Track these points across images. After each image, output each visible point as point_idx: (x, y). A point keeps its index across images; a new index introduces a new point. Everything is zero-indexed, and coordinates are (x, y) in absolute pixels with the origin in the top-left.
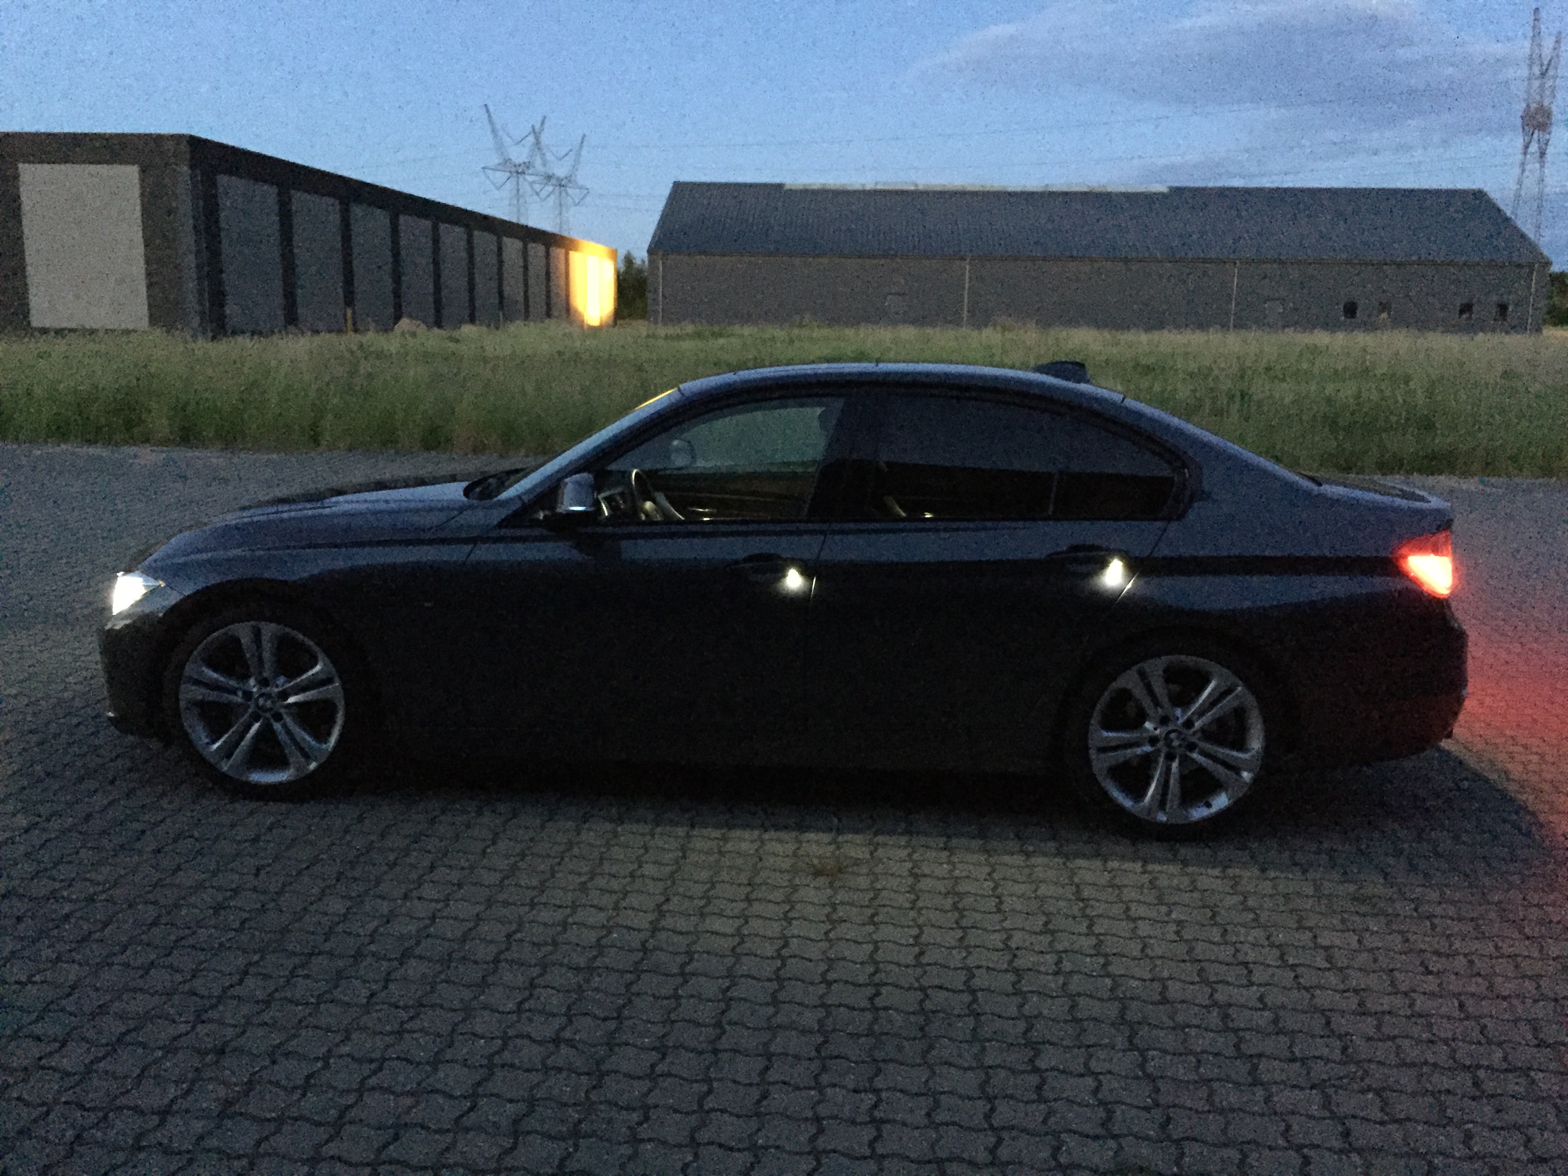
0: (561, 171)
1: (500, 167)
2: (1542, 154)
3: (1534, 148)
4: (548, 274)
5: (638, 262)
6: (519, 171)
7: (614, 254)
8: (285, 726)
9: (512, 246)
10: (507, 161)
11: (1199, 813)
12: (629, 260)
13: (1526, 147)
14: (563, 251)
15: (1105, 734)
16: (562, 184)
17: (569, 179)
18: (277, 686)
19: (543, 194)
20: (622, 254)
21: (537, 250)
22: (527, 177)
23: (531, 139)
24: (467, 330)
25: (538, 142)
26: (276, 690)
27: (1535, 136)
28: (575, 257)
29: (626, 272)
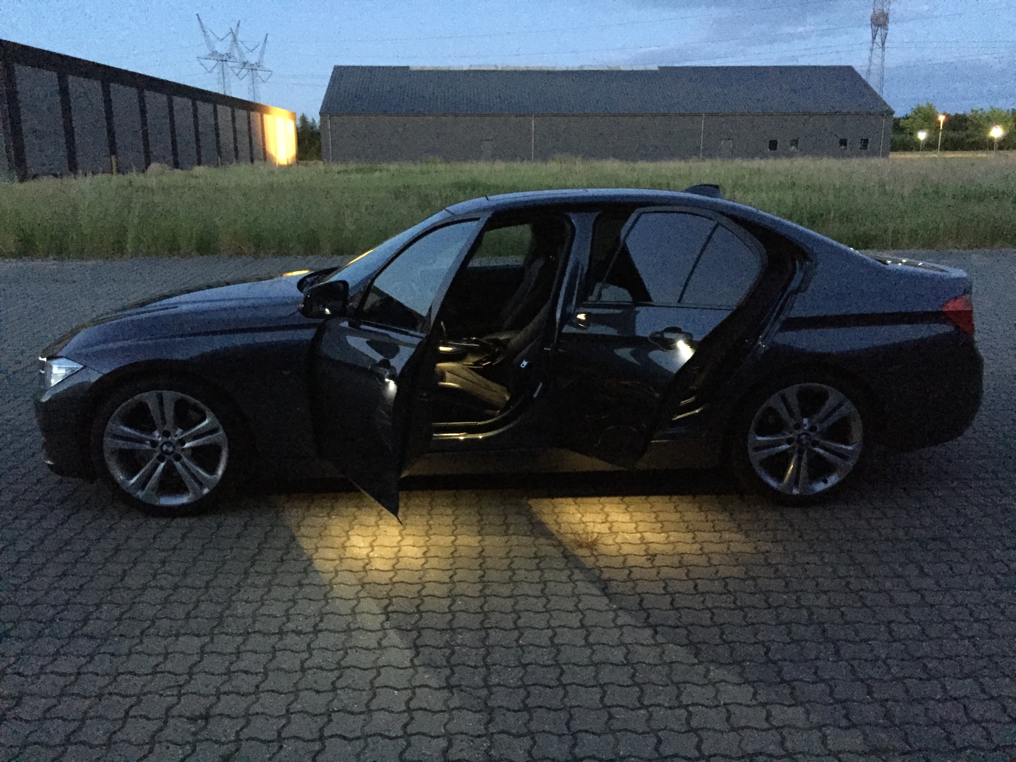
0: (252, 59)
1: (210, 57)
2: (883, 43)
3: (878, 39)
4: (250, 129)
5: (310, 120)
6: (223, 59)
7: (294, 115)
8: (184, 465)
9: (224, 111)
10: (214, 53)
11: (820, 487)
12: (303, 119)
13: (874, 38)
14: (259, 114)
15: (759, 438)
16: (253, 68)
17: (258, 64)
18: (176, 436)
19: (241, 76)
20: (299, 116)
21: (241, 113)
22: (229, 63)
23: (230, 38)
24: (198, 170)
25: (235, 40)
26: (176, 439)
27: (879, 32)
28: (267, 118)
29: (302, 127)
